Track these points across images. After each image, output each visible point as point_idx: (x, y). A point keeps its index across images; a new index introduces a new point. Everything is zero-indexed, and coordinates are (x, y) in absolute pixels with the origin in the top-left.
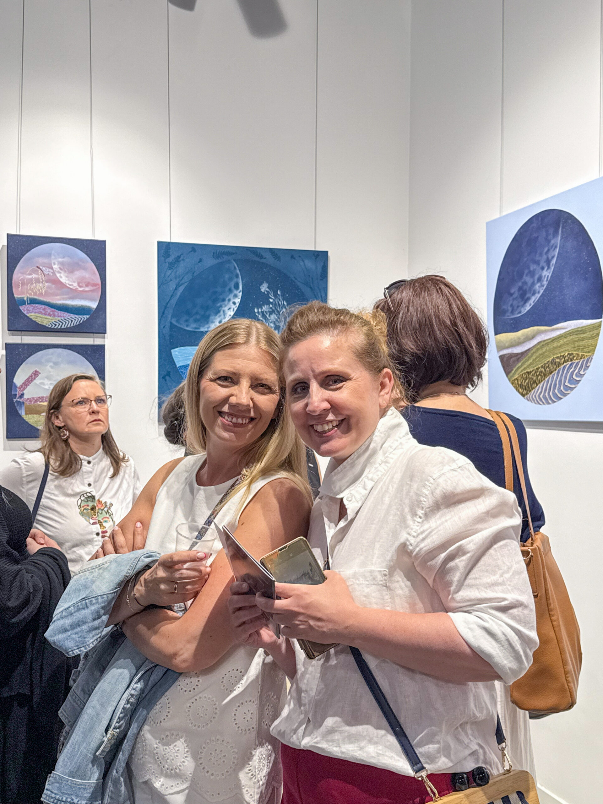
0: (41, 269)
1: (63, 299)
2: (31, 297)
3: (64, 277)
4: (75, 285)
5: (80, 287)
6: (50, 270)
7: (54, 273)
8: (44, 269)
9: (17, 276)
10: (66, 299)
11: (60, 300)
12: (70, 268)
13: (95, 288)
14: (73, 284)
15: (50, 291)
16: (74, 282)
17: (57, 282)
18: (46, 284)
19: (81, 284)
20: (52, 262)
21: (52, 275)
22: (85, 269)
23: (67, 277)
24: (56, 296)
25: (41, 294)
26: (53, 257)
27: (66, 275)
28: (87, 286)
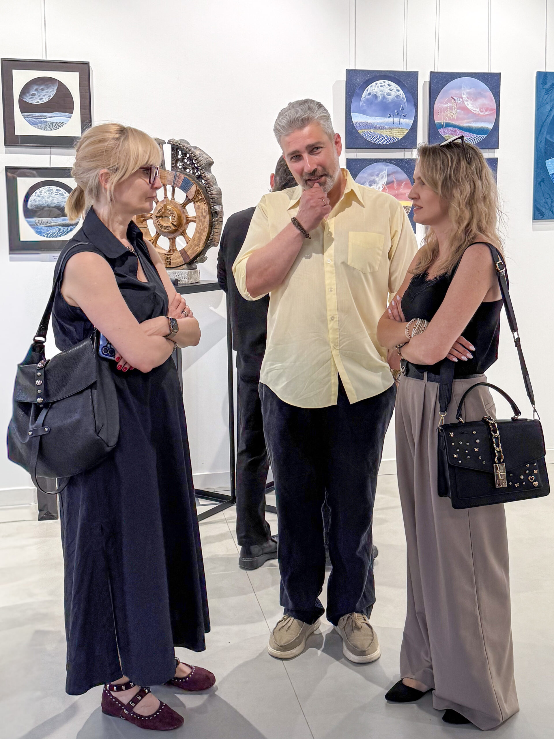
0: (454, 99)
1: (469, 122)
2: (446, 121)
3: (470, 105)
4: (478, 110)
5: (482, 112)
6: (460, 99)
7: (463, 102)
8: (456, 98)
9: (437, 105)
10: (471, 122)
11: (467, 123)
12: (475, 97)
13: (492, 112)
14: (477, 109)
15: (460, 116)
16: (477, 108)
17: (465, 109)
18: (457, 111)
19: (482, 110)
20: (463, 92)
21: (461, 103)
22: (485, 97)
23: (472, 104)
24: (464, 120)
25: (453, 119)
26: (463, 89)
27: (471, 102)
28: (486, 111)
